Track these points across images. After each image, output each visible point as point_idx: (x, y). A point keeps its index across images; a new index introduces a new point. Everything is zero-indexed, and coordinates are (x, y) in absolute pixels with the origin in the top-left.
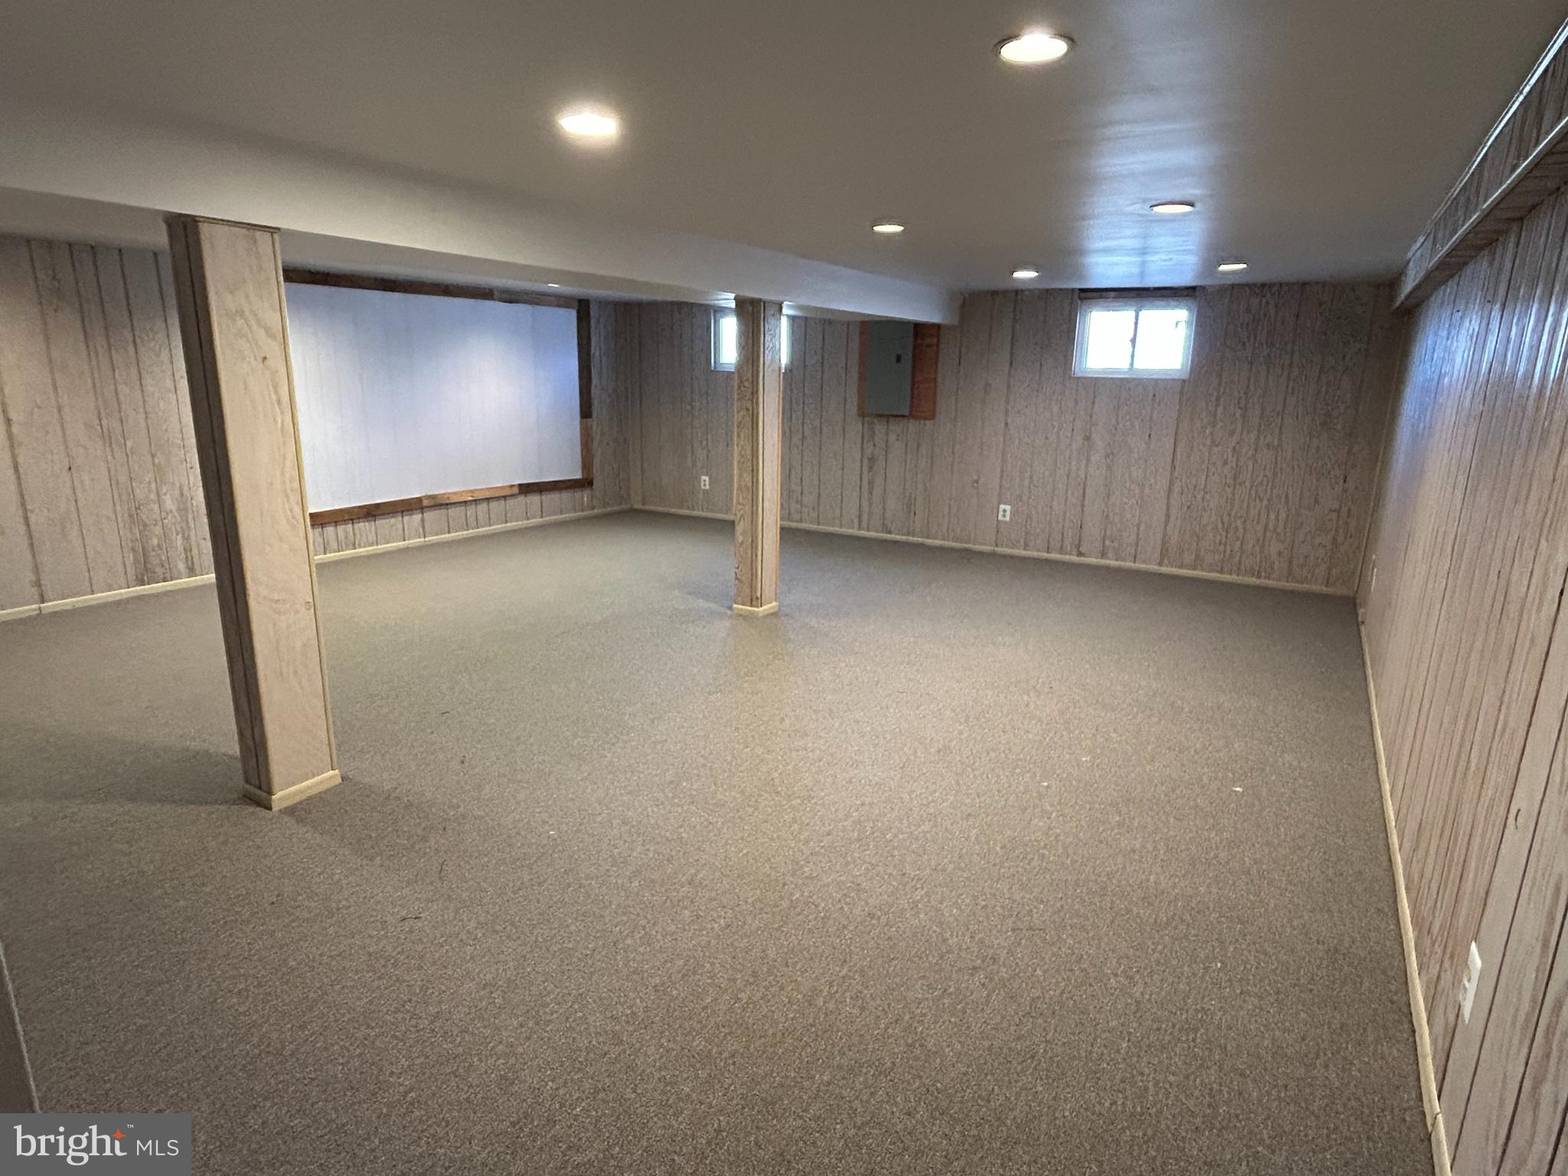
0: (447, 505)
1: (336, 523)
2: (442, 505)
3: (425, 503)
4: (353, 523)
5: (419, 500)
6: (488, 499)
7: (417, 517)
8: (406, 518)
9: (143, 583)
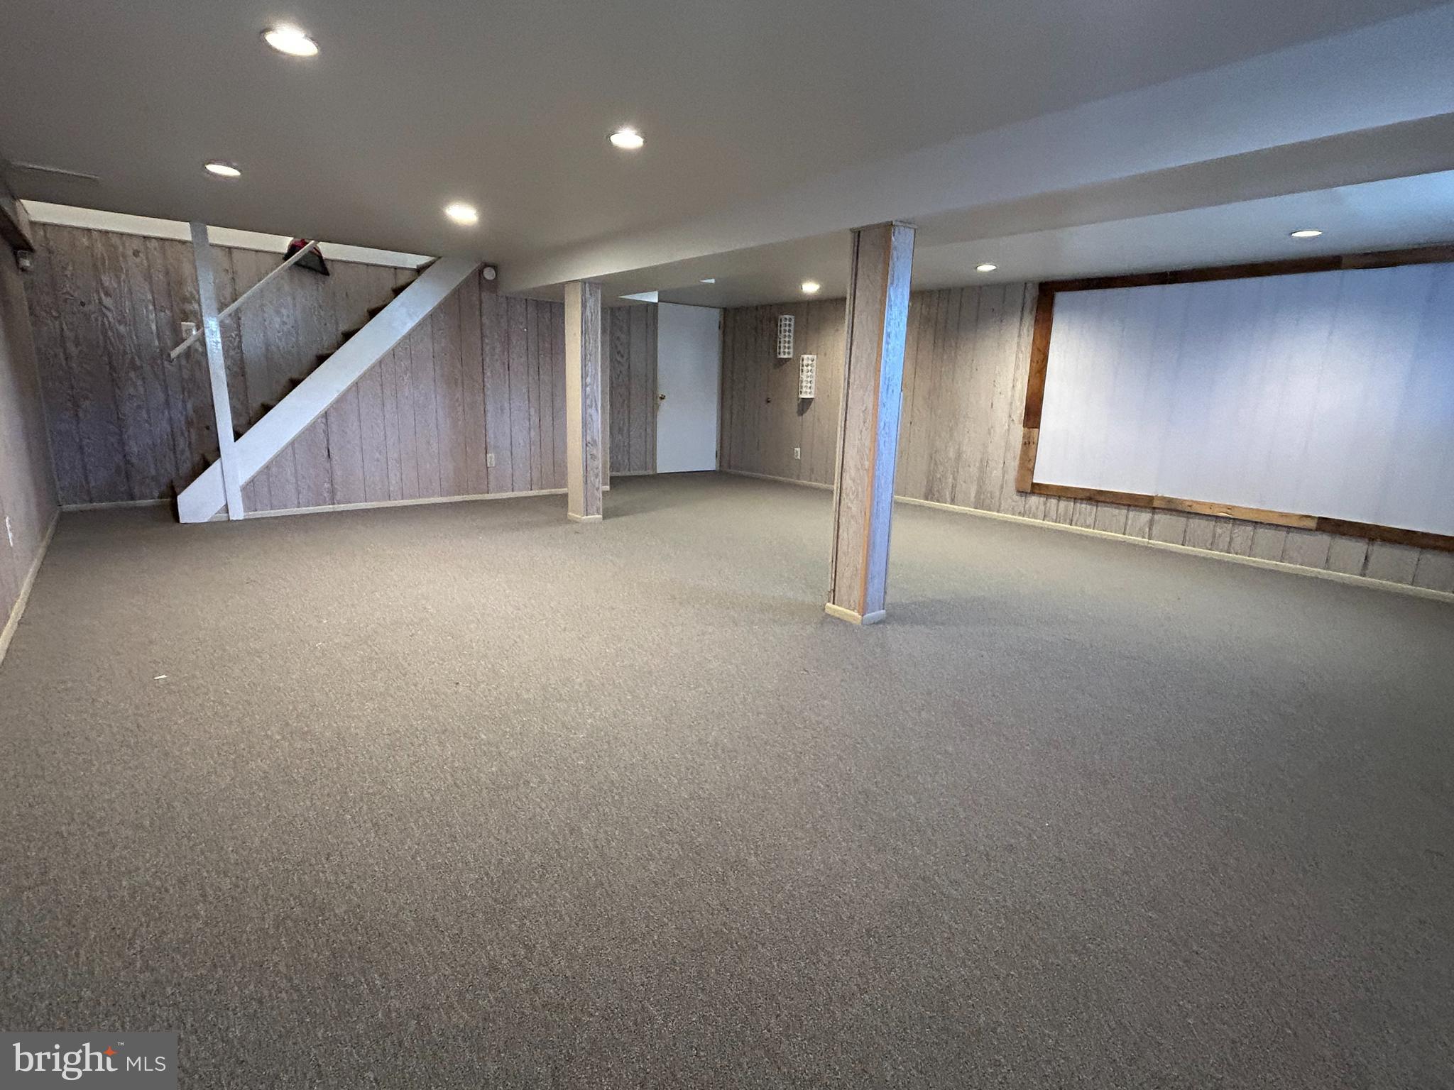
0: (1189, 514)
1: (1059, 498)
2: (1177, 511)
3: (1156, 504)
4: (1075, 503)
5: (1151, 499)
6: (1256, 524)
7: (1145, 516)
8: (1131, 514)
9: (927, 499)
